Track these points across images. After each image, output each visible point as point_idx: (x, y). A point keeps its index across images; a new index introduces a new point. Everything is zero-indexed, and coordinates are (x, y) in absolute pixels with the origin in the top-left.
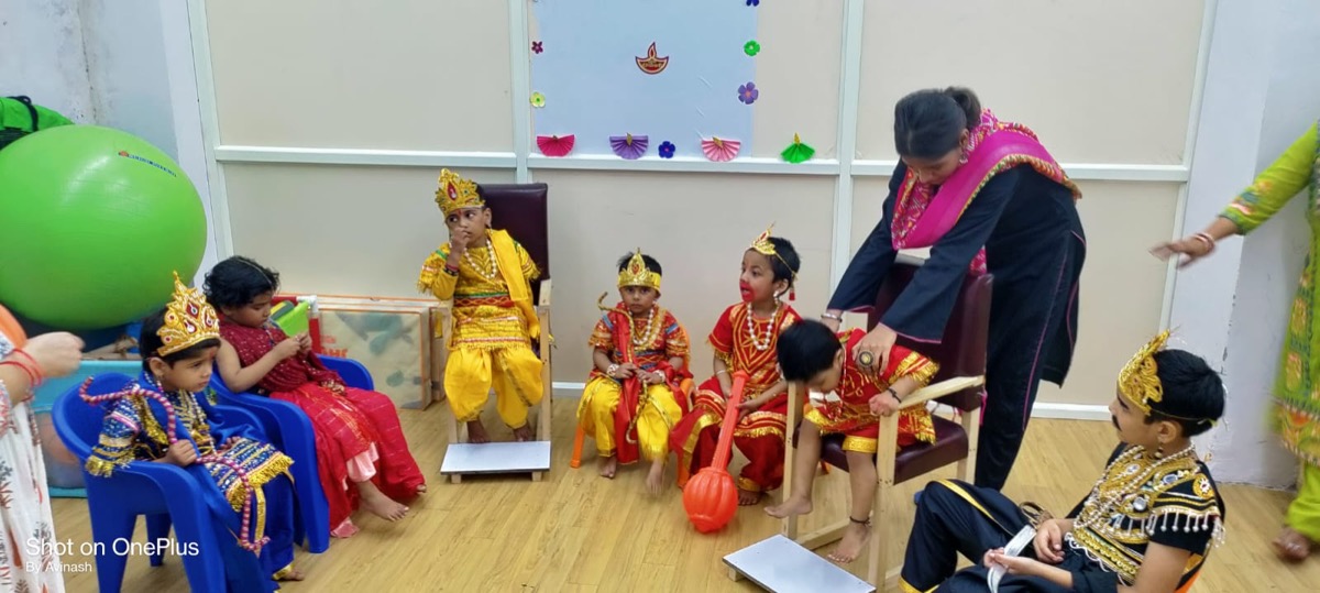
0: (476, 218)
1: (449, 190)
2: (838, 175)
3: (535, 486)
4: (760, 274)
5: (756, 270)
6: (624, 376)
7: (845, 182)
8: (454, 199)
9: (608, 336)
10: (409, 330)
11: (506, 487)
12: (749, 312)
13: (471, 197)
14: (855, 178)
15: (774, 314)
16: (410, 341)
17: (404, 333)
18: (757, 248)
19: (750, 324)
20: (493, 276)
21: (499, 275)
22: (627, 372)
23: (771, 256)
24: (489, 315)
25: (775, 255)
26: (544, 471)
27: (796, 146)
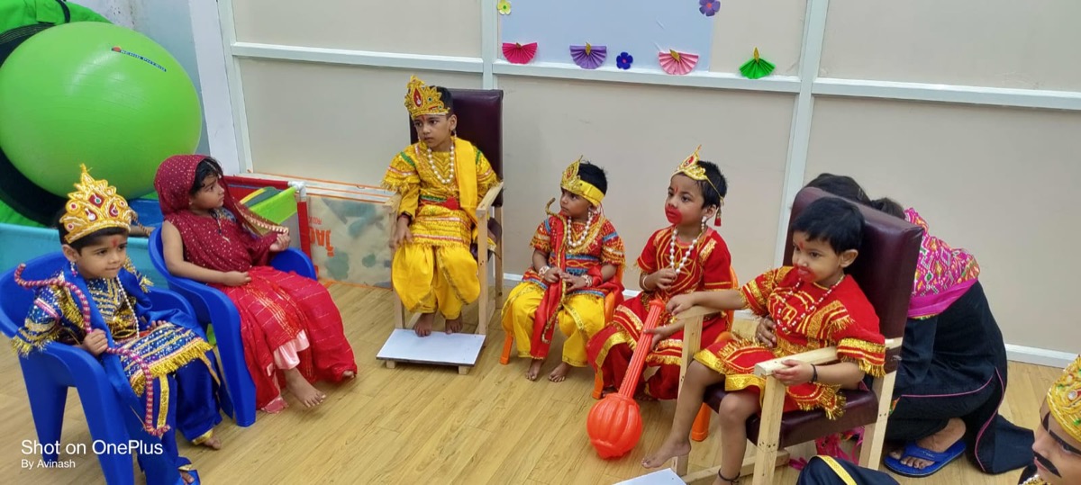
0: (438, 125)
1: (415, 96)
2: (798, 94)
3: (460, 379)
4: (690, 200)
5: (686, 195)
6: (550, 281)
7: (805, 102)
8: (419, 106)
9: (547, 238)
10: (381, 218)
11: (433, 377)
12: (673, 238)
13: (435, 105)
14: (817, 97)
15: (695, 241)
16: (381, 227)
17: (377, 220)
18: (687, 172)
19: (672, 250)
20: (448, 180)
21: (455, 181)
22: (554, 277)
23: (702, 181)
24: (433, 215)
25: (705, 180)
26: (470, 367)
27: (755, 61)
